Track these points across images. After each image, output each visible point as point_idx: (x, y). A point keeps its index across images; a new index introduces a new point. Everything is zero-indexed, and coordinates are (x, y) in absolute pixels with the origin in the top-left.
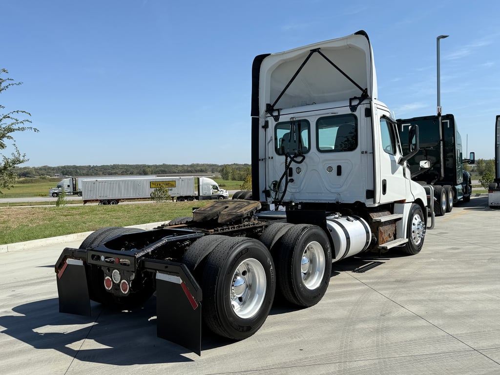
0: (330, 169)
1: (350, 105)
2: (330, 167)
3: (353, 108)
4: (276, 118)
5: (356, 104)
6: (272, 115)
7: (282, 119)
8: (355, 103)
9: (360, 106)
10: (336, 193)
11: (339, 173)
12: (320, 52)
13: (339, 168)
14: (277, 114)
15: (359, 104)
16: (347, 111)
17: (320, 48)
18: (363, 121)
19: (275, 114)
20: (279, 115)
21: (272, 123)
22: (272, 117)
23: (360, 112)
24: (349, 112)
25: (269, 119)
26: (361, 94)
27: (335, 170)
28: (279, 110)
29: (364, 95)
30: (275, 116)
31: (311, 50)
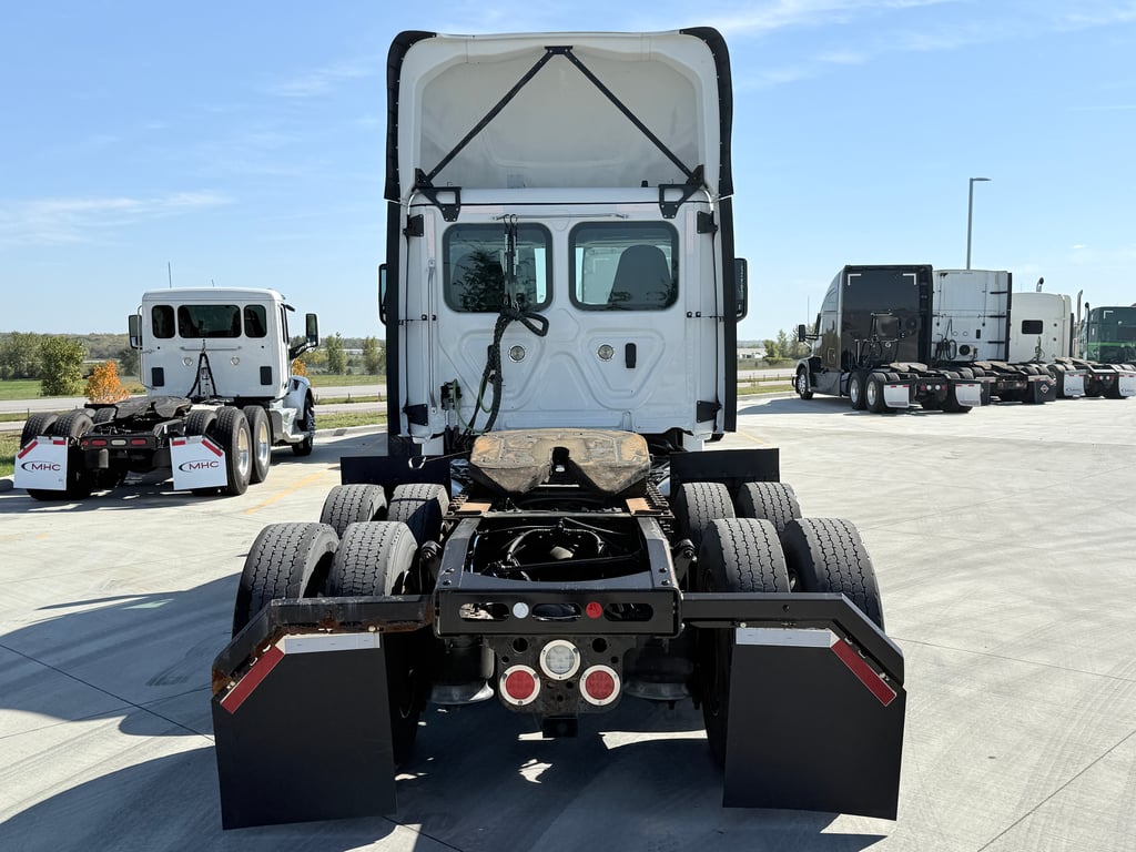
0: (605, 353)
1: (661, 201)
2: (606, 347)
3: (670, 209)
4: (450, 212)
5: (677, 200)
6: (436, 203)
7: (466, 216)
8: (673, 196)
9: (684, 205)
10: (621, 410)
11: (631, 361)
12: (572, 59)
13: (631, 350)
14: (454, 202)
15: (683, 200)
16: (653, 213)
17: (571, 47)
18: (690, 242)
19: (447, 199)
20: (458, 204)
21: (434, 223)
22: (435, 208)
23: (685, 220)
24: (659, 217)
25: (422, 211)
26: (683, 179)
27: (619, 355)
28: (457, 191)
29: (695, 181)
30: (445, 205)
31: (546, 48)
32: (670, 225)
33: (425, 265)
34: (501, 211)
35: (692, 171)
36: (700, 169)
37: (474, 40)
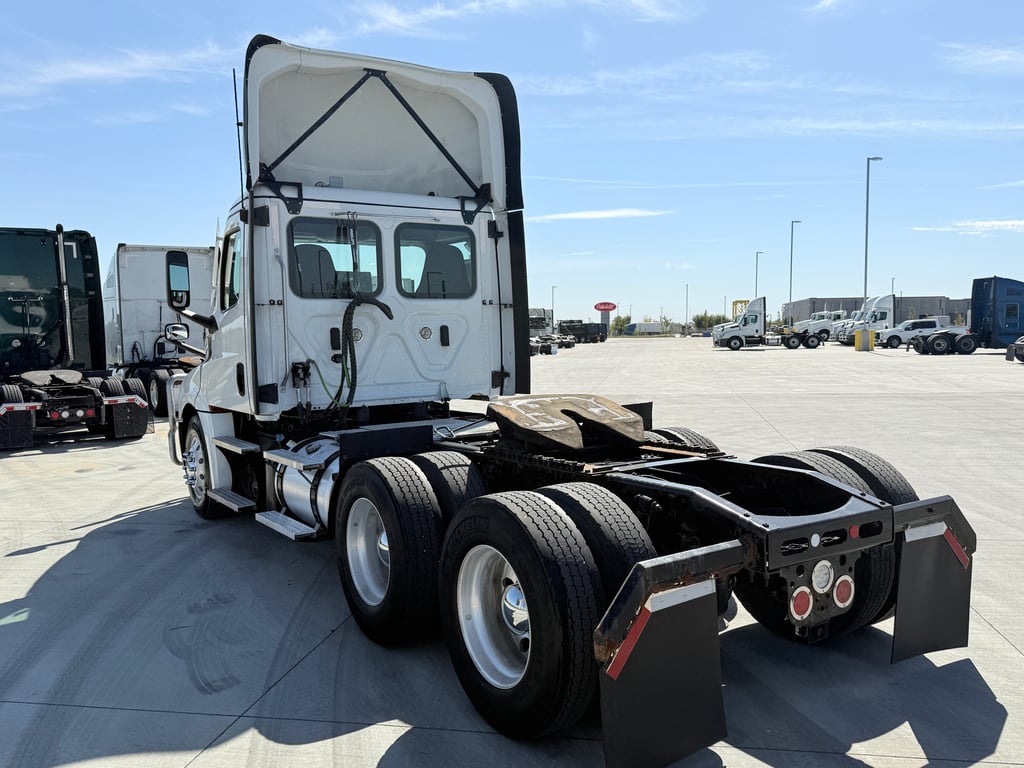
0: (425, 333)
1: (463, 210)
2: (426, 329)
3: (469, 217)
4: (294, 205)
5: (474, 209)
6: (280, 196)
7: (308, 210)
8: (470, 207)
9: (479, 214)
10: (438, 381)
11: (445, 340)
12: (387, 82)
13: (444, 331)
14: (296, 196)
15: (478, 210)
16: (456, 219)
17: (386, 73)
18: (483, 244)
19: (289, 193)
20: (300, 199)
21: (279, 214)
22: (279, 201)
23: (479, 226)
24: (461, 222)
25: (267, 202)
26: (472, 194)
27: (436, 335)
28: (298, 186)
29: (483, 195)
30: (290, 199)
31: (365, 69)
32: (469, 229)
33: (271, 253)
34: (337, 207)
35: (479, 187)
36: (486, 188)
37: (308, 53)
